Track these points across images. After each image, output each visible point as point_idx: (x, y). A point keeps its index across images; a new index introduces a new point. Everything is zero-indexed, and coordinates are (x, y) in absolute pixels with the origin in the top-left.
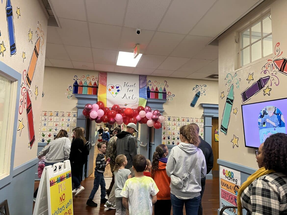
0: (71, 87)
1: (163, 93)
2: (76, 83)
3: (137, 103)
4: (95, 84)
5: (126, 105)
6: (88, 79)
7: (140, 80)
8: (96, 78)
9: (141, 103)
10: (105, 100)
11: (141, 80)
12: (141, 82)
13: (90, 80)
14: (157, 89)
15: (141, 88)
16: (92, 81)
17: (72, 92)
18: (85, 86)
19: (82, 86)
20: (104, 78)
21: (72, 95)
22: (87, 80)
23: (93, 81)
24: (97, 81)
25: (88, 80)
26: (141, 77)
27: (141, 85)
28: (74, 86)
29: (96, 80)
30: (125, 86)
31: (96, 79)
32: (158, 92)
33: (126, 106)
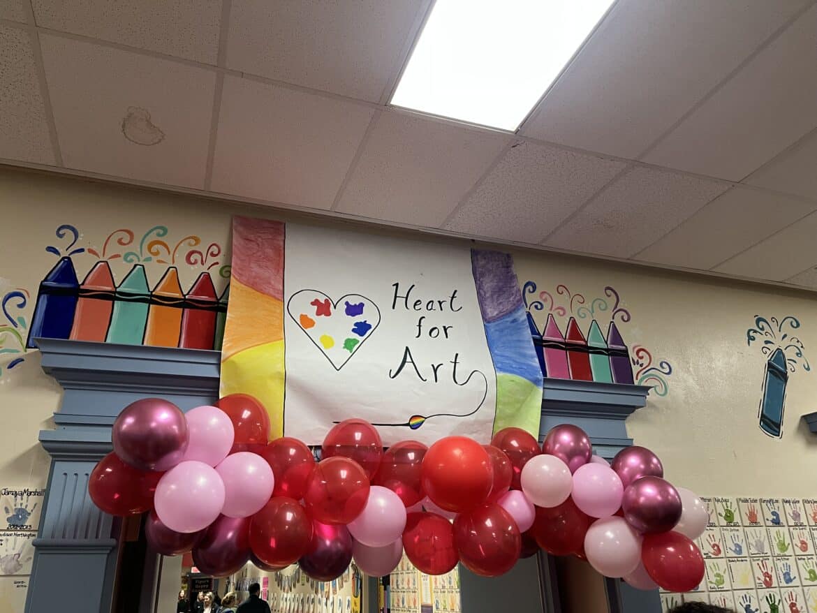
0: (20, 300)
1: (609, 352)
2: (66, 271)
3: (488, 412)
4: (205, 283)
5: (415, 423)
6: (157, 254)
7: (478, 276)
8: (215, 250)
9: (508, 411)
10: (276, 389)
11: (482, 275)
12: (488, 284)
13: (169, 259)
14: (574, 330)
15: (494, 319)
16: (181, 263)
17: (24, 333)
18: (128, 297)
19: (111, 297)
20: (269, 251)
21: (22, 353)
22: (148, 259)
23: (192, 267)
24: (217, 268)
25: (155, 258)
26: (482, 262)
27: (488, 302)
28: (43, 289)
29: (211, 260)
30: (400, 302)
31: (213, 255)
32: (586, 346)
33: (415, 427)
